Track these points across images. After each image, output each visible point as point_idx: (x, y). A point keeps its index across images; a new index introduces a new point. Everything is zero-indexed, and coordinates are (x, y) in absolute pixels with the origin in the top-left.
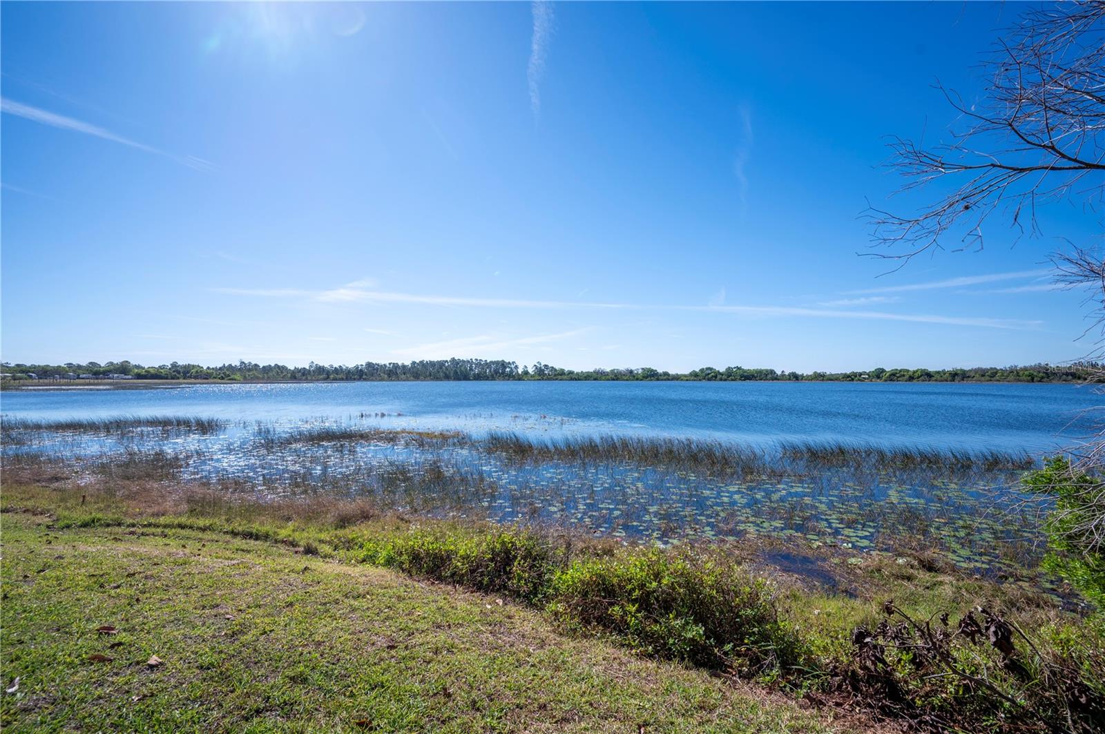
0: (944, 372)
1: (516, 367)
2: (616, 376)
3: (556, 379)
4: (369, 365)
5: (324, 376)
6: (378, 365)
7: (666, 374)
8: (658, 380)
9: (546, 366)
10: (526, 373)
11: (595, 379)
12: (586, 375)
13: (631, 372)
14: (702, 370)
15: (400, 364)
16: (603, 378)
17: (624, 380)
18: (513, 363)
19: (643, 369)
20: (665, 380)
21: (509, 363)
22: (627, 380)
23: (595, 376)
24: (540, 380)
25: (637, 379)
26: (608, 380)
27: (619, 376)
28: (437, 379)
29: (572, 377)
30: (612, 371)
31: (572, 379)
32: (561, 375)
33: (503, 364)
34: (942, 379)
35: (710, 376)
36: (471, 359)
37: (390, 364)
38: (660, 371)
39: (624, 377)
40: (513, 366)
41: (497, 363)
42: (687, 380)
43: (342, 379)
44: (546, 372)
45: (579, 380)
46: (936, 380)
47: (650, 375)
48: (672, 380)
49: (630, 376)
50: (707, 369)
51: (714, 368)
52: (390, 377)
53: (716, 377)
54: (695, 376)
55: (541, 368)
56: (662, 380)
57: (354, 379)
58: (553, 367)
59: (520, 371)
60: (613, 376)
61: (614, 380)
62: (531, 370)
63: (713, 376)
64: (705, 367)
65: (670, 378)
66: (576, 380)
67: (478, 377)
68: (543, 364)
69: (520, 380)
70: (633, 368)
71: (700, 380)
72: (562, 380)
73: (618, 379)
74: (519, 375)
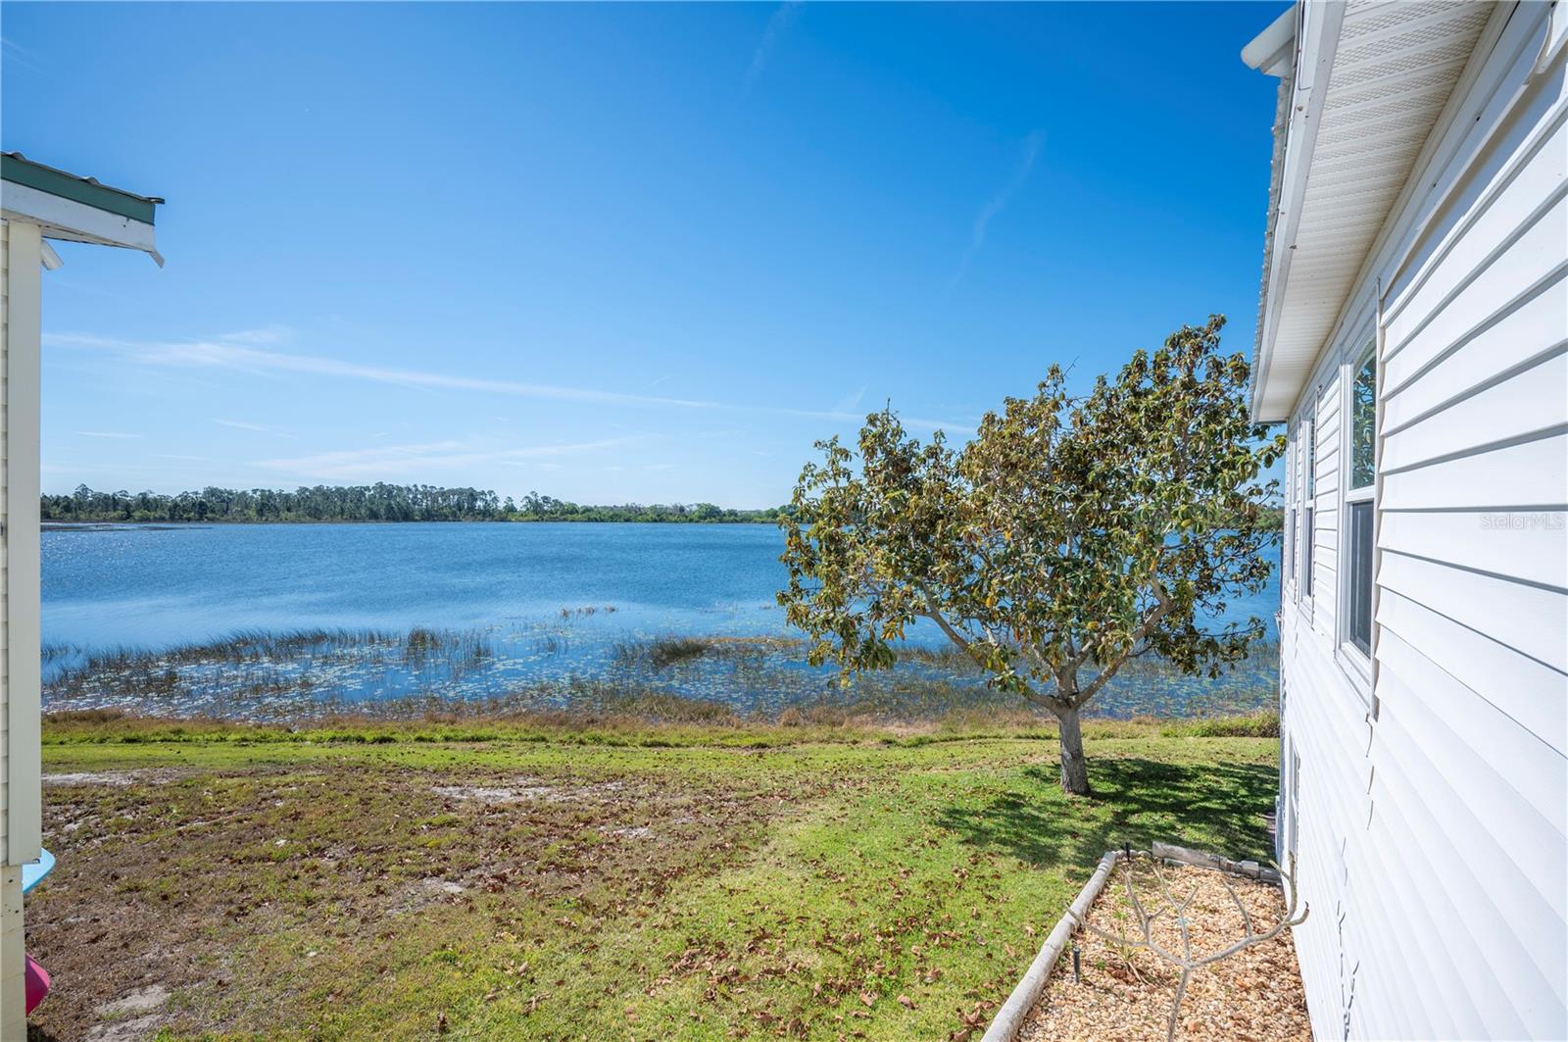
1: (495, 499)
2: (659, 516)
3: (565, 520)
4: (212, 492)
5: (120, 512)
6: (230, 493)
7: (732, 513)
8: (721, 521)
9: (545, 499)
10: (511, 509)
11: (628, 520)
12: (611, 513)
13: (682, 509)
15: (275, 491)
16: (640, 518)
17: (671, 522)
18: (490, 492)
19: (699, 505)
20: (732, 522)
21: (483, 493)
22: (676, 522)
23: (627, 515)
24: (537, 520)
25: (691, 521)
26: (648, 521)
27: (664, 516)
28: (354, 518)
29: (591, 515)
30: (654, 508)
31: (590, 520)
32: (572, 513)
33: (473, 495)
36: (415, 486)
37: (255, 491)
38: (724, 508)
39: (670, 517)
40: (488, 498)
41: (460, 492)
42: (763, 522)
43: (162, 519)
44: (546, 508)
45: (602, 521)
47: (711, 514)
48: (741, 521)
49: (681, 515)
52: (262, 515)
54: (773, 516)
55: (537, 501)
56: (727, 522)
57: (189, 520)
58: (556, 501)
59: (501, 505)
60: (654, 516)
61: (656, 521)
62: (519, 505)
65: (738, 519)
66: (597, 521)
67: (429, 516)
68: (540, 496)
69: (503, 520)
70: (685, 503)
71: (780, 522)
72: (573, 521)
73: (661, 520)
74: (500, 513)
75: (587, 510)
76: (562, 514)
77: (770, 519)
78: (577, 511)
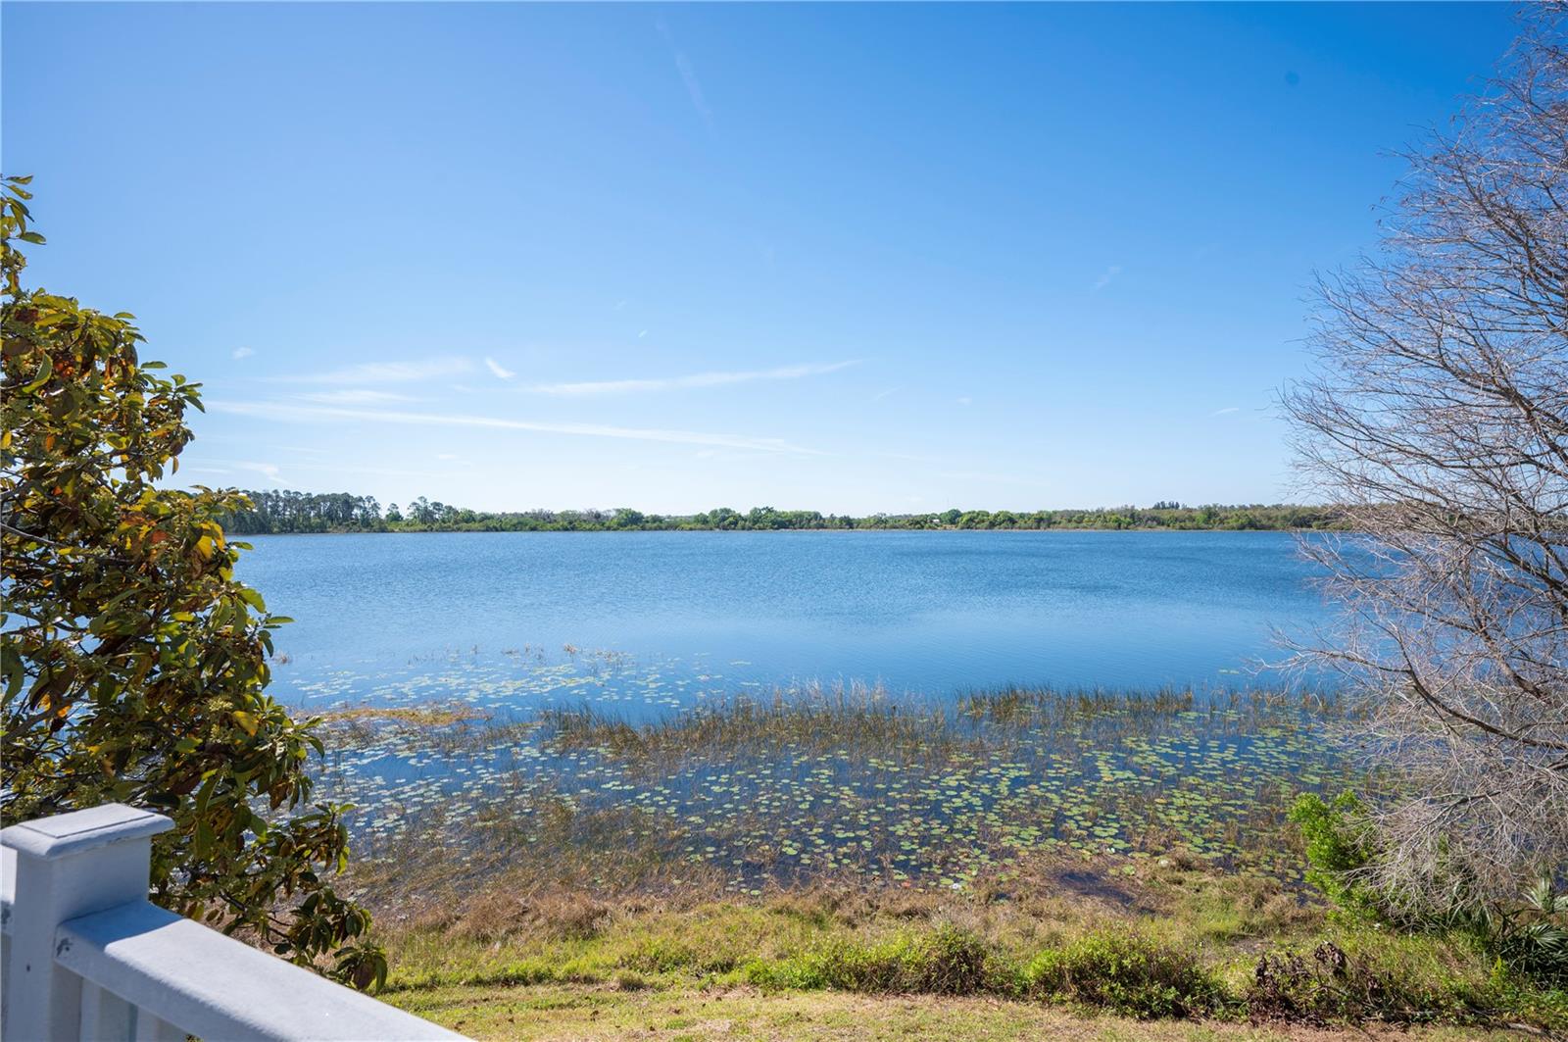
0: (1029, 516)
1: (376, 507)
2: (571, 523)
3: (459, 530)
7: (656, 519)
8: (643, 529)
9: (437, 505)
10: (396, 518)
11: (533, 529)
12: (515, 521)
13: (598, 516)
14: (714, 513)
16: (549, 526)
17: (585, 530)
18: (369, 499)
19: (618, 510)
20: (656, 529)
21: (360, 499)
22: (590, 530)
23: (534, 523)
24: (425, 531)
25: (608, 529)
26: (557, 529)
27: (576, 523)
29: (491, 524)
30: (564, 515)
31: (488, 529)
32: (467, 521)
33: (347, 502)
34: (1026, 525)
35: (726, 522)
36: (276, 491)
38: (647, 513)
39: (584, 525)
40: (367, 505)
41: (334, 498)
42: (691, 529)
44: (437, 516)
45: (503, 530)
46: (1020, 528)
47: (632, 521)
48: (667, 528)
49: (597, 522)
50: (722, 510)
51: (732, 509)
53: (735, 523)
54: (703, 522)
55: (426, 507)
56: (650, 529)
58: (450, 508)
59: (383, 514)
60: (566, 523)
61: (566, 529)
62: (405, 512)
63: (731, 523)
64: (718, 508)
65: (663, 526)
66: (497, 530)
67: (290, 527)
68: (430, 501)
69: (383, 530)
70: (601, 509)
71: (711, 529)
72: (468, 531)
73: (573, 529)
74: (381, 521)
75: (485, 518)
76: (456, 522)
77: (699, 526)
78: (474, 520)
